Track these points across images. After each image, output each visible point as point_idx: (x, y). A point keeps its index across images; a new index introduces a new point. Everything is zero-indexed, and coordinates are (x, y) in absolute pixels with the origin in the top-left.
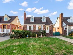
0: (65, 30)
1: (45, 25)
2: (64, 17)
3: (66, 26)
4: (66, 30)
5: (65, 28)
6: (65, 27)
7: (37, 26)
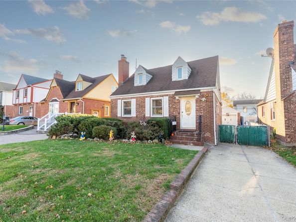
1: (177, 93)
7: (146, 99)
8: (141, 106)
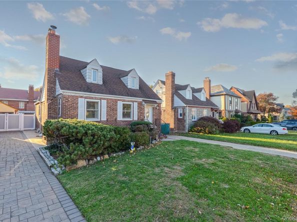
0: (179, 117)
2: (176, 83)
3: (184, 108)
4: (183, 119)
5: (179, 113)
6: (179, 110)
7: (118, 102)
8: (112, 109)
